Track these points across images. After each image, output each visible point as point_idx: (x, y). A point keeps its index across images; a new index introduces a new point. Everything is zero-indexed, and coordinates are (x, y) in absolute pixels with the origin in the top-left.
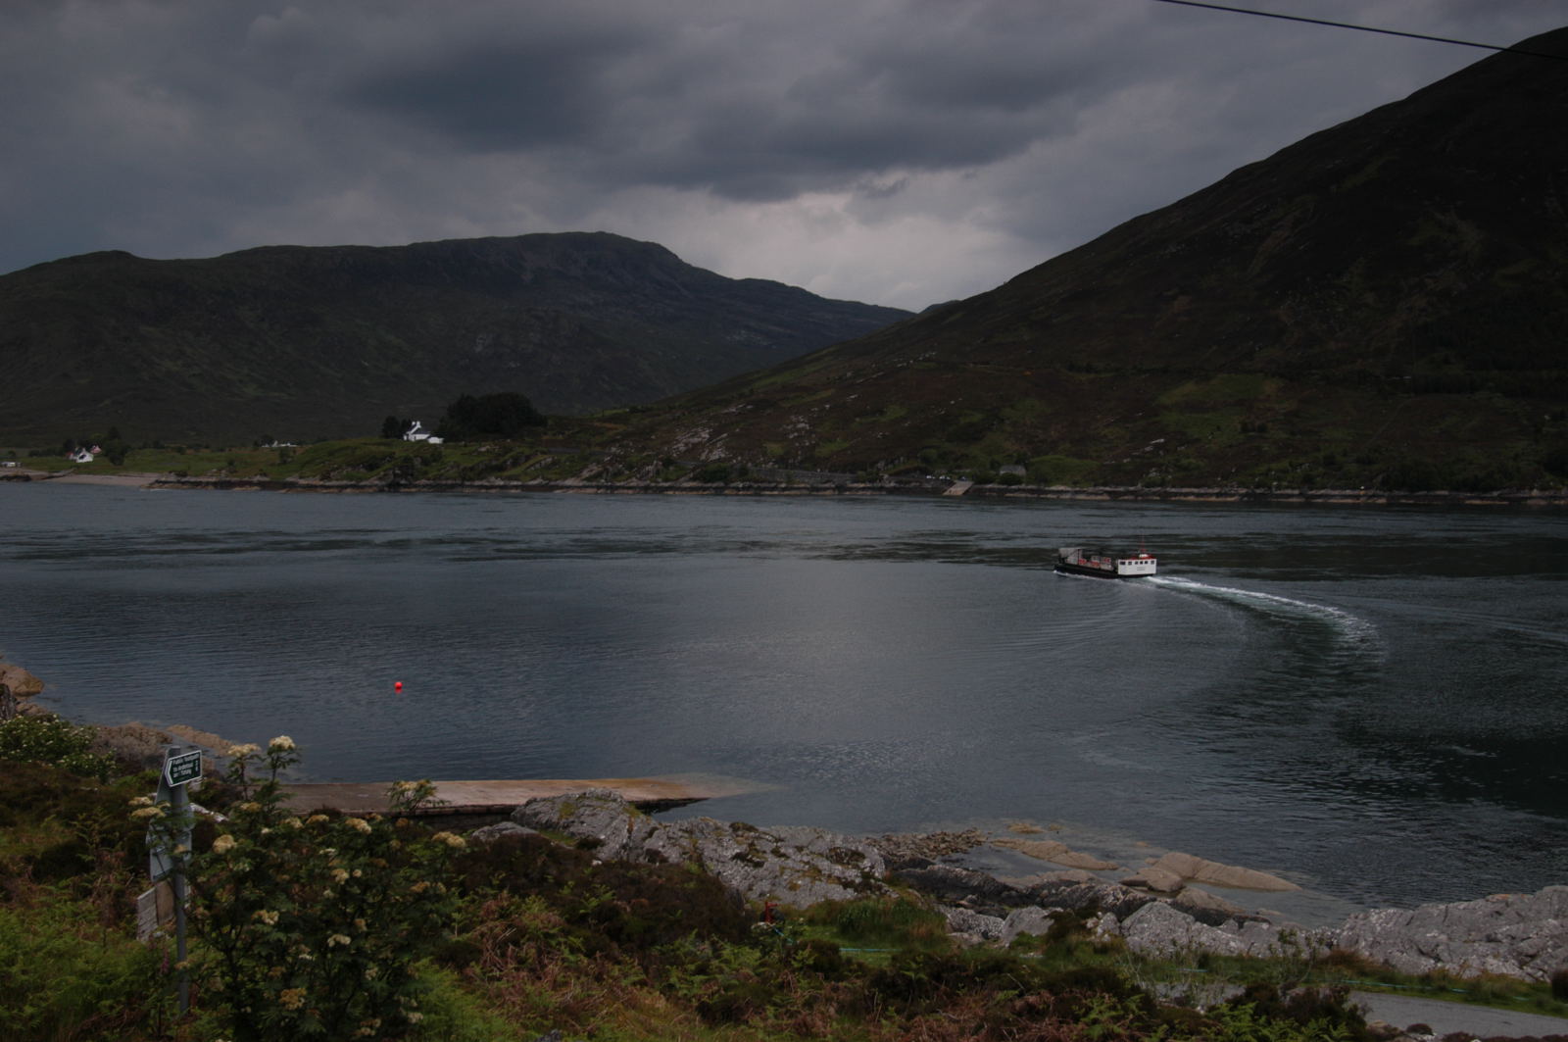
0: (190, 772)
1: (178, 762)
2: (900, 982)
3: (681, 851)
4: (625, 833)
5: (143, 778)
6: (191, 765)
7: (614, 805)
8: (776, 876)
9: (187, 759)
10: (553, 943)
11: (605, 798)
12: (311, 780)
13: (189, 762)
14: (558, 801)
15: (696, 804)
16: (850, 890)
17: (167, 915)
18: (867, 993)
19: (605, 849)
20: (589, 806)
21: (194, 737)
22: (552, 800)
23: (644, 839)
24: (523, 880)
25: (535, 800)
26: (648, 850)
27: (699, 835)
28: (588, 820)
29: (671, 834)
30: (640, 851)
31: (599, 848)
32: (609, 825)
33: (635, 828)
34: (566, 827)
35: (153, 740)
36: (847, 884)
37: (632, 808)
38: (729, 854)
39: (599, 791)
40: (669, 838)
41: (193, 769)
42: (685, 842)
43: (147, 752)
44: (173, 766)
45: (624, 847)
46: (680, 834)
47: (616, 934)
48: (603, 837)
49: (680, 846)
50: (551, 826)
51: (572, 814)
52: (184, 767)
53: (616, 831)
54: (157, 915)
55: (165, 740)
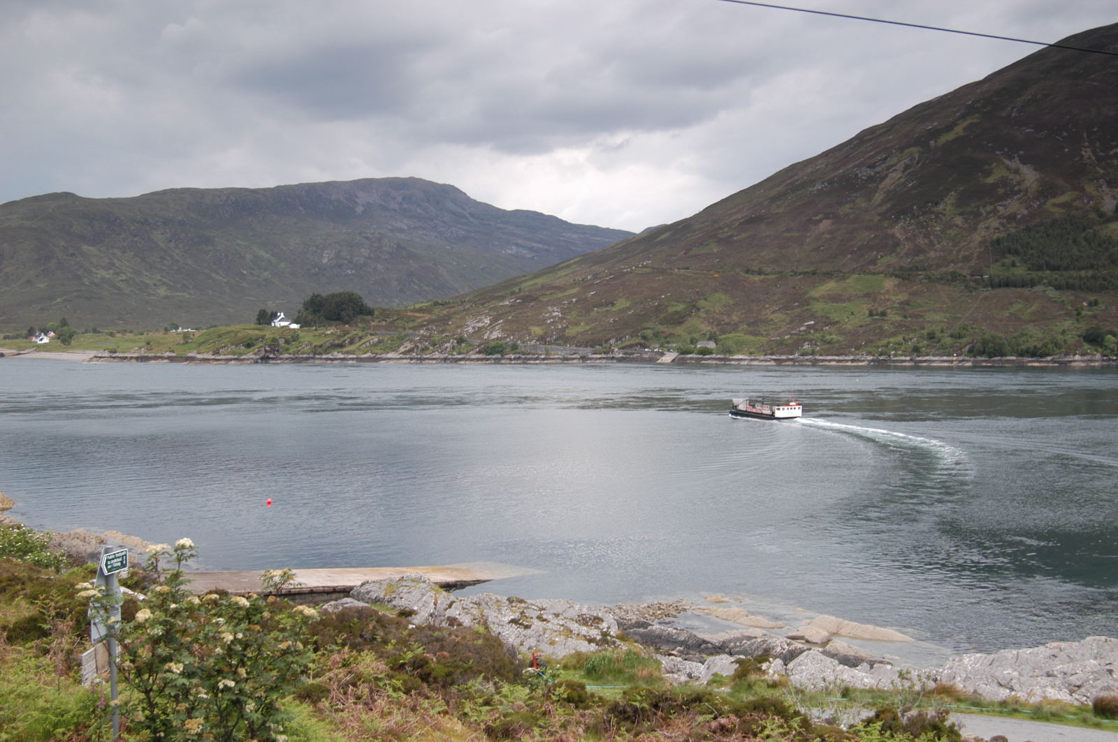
0: (119, 564)
1: (110, 558)
2: (629, 710)
3: (472, 617)
4: (432, 605)
5: (86, 569)
6: (120, 559)
7: (424, 585)
8: (540, 636)
9: (117, 555)
10: (381, 684)
11: (418, 580)
12: (207, 569)
13: (119, 557)
14: (384, 583)
15: (482, 584)
16: (593, 645)
17: (103, 667)
18: (605, 718)
19: (418, 617)
20: (406, 586)
21: (123, 539)
22: (380, 582)
23: (446, 610)
24: (360, 640)
25: (368, 582)
26: (448, 617)
27: (485, 606)
28: (405, 596)
29: (465, 606)
30: (443, 618)
31: (413, 616)
32: (420, 599)
33: (439, 602)
34: (389, 601)
35: (94, 542)
36: (590, 641)
37: (437, 587)
38: (507, 619)
39: (413, 576)
40: (464, 609)
41: (122, 562)
42: (475, 612)
43: (89, 550)
44: (107, 560)
45: (431, 615)
46: (471, 605)
47: (425, 678)
48: (416, 608)
49: (471, 614)
50: (379, 601)
51: (394, 592)
52: (115, 560)
53: (425, 604)
54: (97, 667)
55: (102, 542)
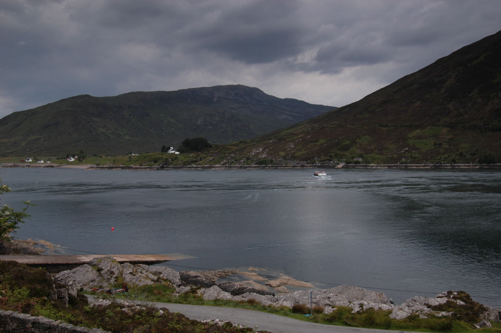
4: (109, 267)
14: (99, 259)
19: (103, 271)
20: (104, 260)
25: (94, 258)
26: (111, 271)
32: (106, 265)
39: (108, 256)
48: (104, 268)
49: (119, 270)
50: (95, 265)
51: (100, 262)
